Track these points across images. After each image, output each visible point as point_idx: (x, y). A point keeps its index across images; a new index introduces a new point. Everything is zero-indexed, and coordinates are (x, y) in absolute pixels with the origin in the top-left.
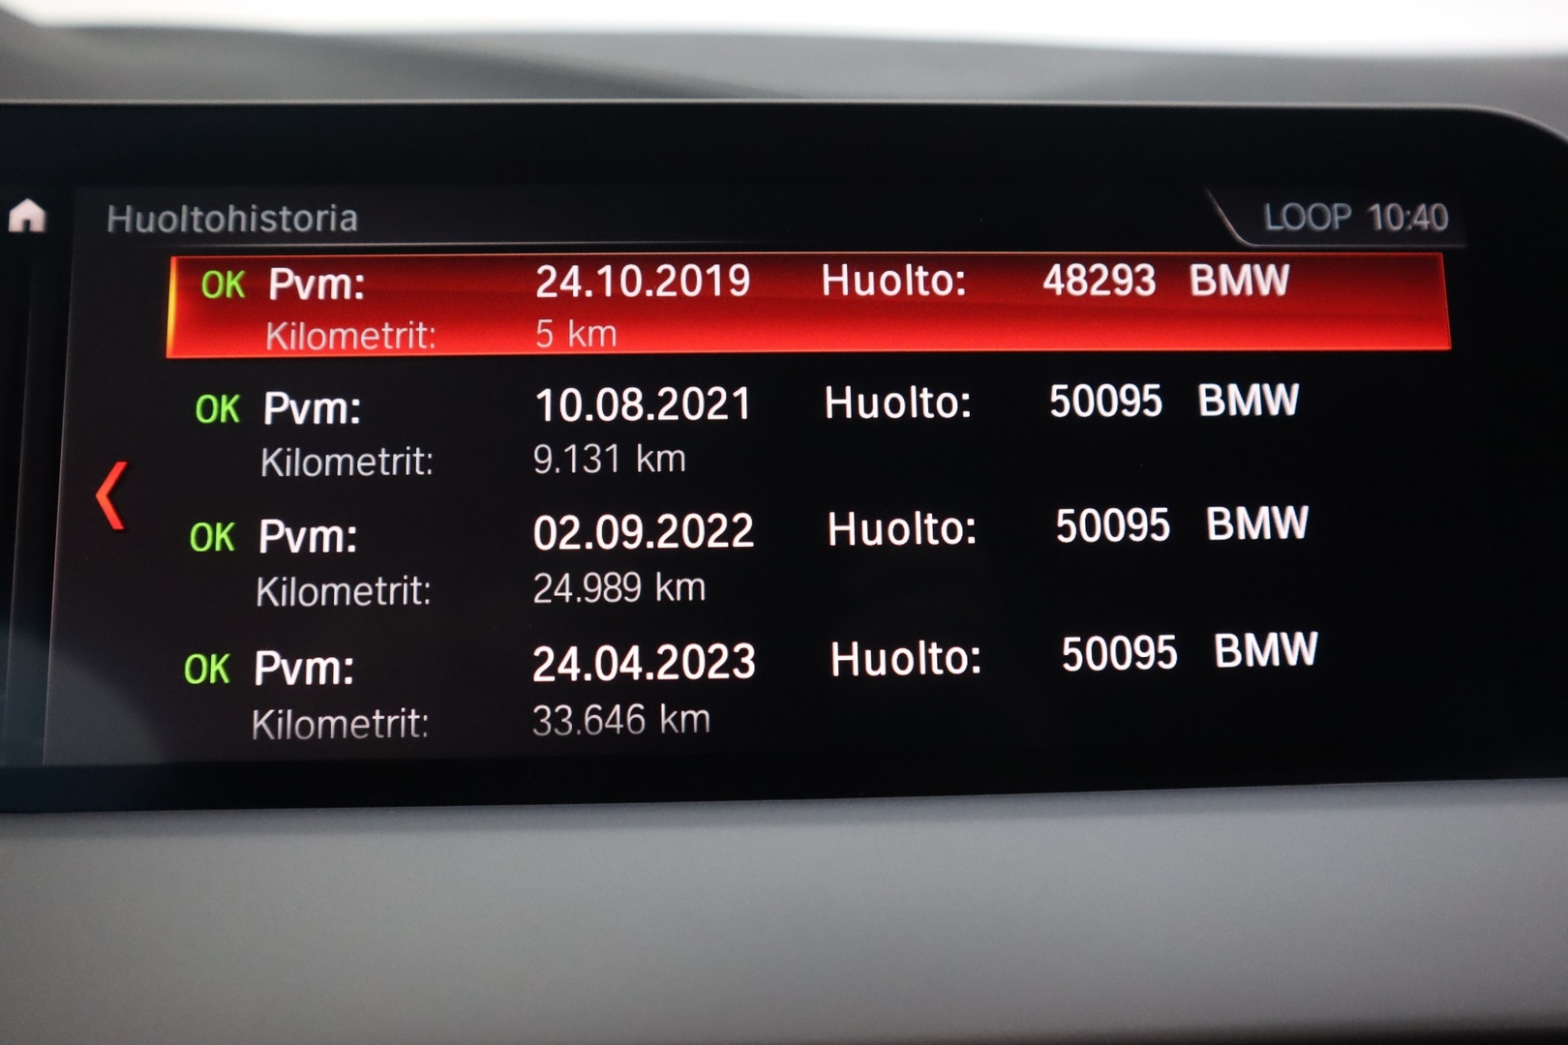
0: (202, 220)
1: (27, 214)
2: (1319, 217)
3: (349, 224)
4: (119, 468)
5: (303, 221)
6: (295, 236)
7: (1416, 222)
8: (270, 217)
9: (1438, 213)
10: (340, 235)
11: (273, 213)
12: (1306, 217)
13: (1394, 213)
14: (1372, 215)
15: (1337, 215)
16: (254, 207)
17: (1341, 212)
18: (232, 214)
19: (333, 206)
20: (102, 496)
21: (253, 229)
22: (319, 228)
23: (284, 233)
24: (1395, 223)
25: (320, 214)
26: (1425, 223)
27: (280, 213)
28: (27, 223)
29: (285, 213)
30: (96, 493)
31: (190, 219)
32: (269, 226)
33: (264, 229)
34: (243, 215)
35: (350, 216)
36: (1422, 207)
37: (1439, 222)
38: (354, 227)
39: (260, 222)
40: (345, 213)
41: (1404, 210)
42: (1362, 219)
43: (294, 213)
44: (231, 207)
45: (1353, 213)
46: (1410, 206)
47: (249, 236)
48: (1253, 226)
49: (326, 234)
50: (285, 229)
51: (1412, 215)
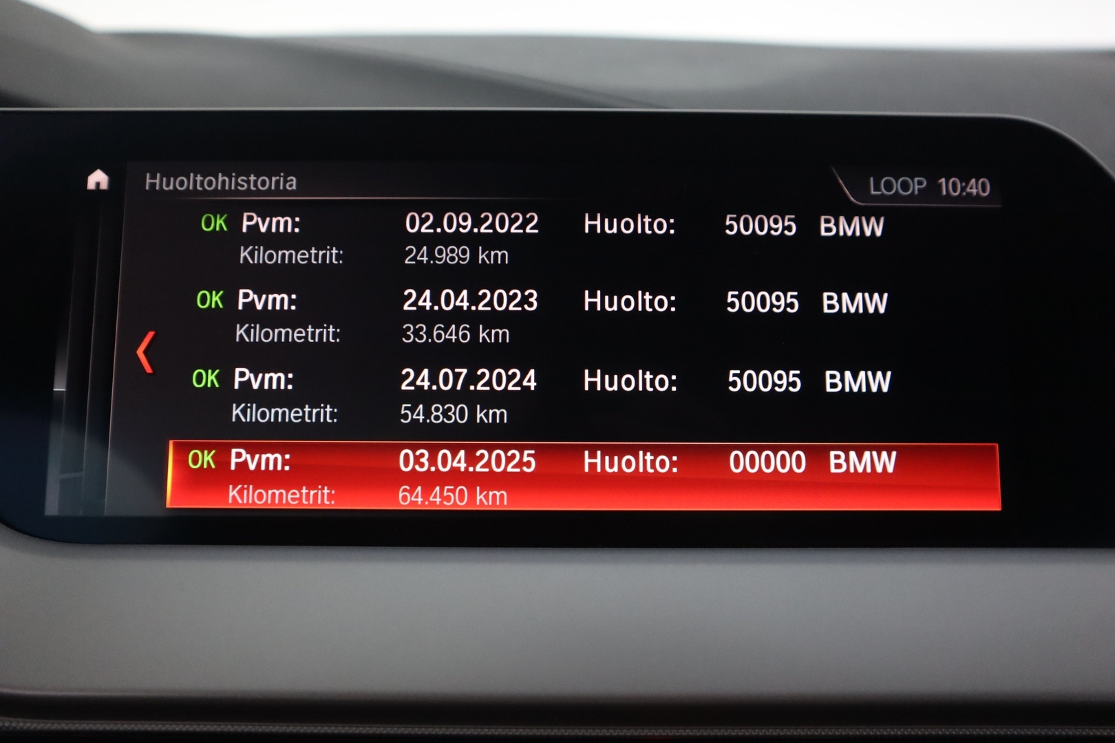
0: (202, 182)
1: (98, 179)
2: (905, 186)
3: (291, 186)
4: (151, 334)
5: (264, 183)
6: (258, 192)
7: (968, 190)
8: (243, 180)
9: (983, 185)
10: (286, 192)
11: (245, 178)
12: (897, 186)
13: (954, 184)
14: (940, 185)
15: (917, 185)
16: (234, 174)
17: (920, 183)
18: (220, 179)
19: (282, 174)
20: (140, 352)
21: (233, 188)
22: (273, 188)
23: (252, 190)
24: (955, 191)
25: (274, 179)
26: (974, 191)
27: (250, 178)
28: (98, 184)
29: (252, 178)
30: (137, 349)
31: (195, 182)
32: (243, 186)
33: (239, 188)
34: (227, 179)
35: (292, 180)
36: (973, 181)
37: (984, 191)
38: (294, 187)
39: (237, 184)
40: (289, 179)
41: (961, 183)
42: (934, 188)
43: (258, 178)
44: (220, 174)
45: (927, 183)
46: (965, 180)
47: (230, 192)
48: (862, 192)
49: (277, 192)
50: (253, 188)
51: (966, 186)
